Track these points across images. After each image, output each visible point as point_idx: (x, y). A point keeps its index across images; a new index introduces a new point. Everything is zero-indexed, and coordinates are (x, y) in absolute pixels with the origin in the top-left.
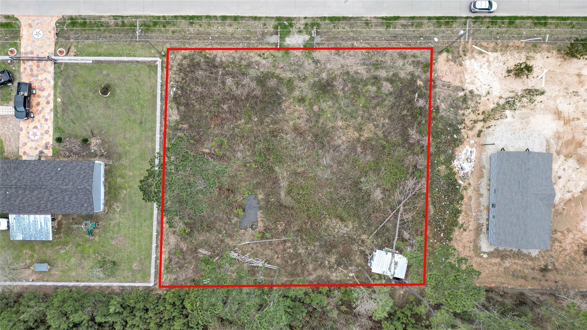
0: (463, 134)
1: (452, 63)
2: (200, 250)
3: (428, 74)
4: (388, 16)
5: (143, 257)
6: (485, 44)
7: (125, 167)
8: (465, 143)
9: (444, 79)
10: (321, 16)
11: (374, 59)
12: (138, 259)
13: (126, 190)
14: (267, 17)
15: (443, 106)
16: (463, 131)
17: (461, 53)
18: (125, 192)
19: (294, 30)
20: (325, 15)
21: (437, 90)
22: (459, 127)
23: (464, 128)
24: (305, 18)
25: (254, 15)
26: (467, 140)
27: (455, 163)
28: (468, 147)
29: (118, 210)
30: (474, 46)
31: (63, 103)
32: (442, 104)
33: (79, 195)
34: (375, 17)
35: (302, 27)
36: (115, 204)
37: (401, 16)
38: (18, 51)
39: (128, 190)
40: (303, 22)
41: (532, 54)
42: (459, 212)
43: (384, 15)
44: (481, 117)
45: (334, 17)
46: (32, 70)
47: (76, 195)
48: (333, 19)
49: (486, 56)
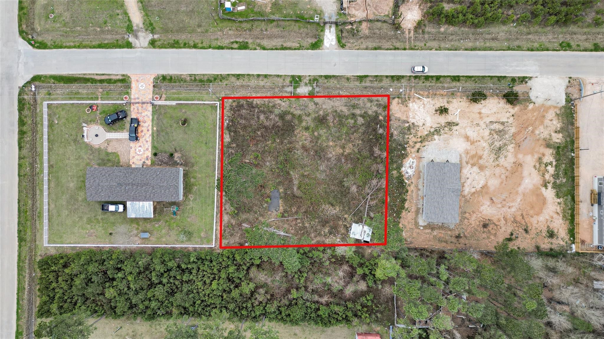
0: (408, 150)
1: (401, 105)
2: (243, 225)
3: (386, 112)
4: (361, 75)
5: (207, 229)
6: (421, 92)
7: (196, 172)
8: (409, 156)
9: (396, 115)
10: (319, 75)
11: (353, 102)
12: (204, 230)
13: (197, 186)
14: (285, 75)
15: (395, 133)
16: (408, 148)
17: (407, 99)
18: (196, 187)
19: (302, 84)
20: (322, 74)
21: (392, 122)
22: (406, 146)
23: (409, 147)
24: (309, 76)
25: (277, 74)
26: (410, 154)
27: (403, 169)
28: (411, 159)
29: (192, 199)
30: (415, 94)
31: (157, 131)
32: (395, 131)
33: (170, 189)
34: (353, 76)
35: (307, 82)
36: (190, 195)
37: (369, 75)
38: (129, 97)
39: (198, 186)
40: (308, 78)
41: (450, 99)
42: (405, 200)
43: (358, 74)
44: (419, 140)
45: (327, 76)
46: (138, 109)
47: (169, 189)
48: (327, 77)
49: (423, 101)
